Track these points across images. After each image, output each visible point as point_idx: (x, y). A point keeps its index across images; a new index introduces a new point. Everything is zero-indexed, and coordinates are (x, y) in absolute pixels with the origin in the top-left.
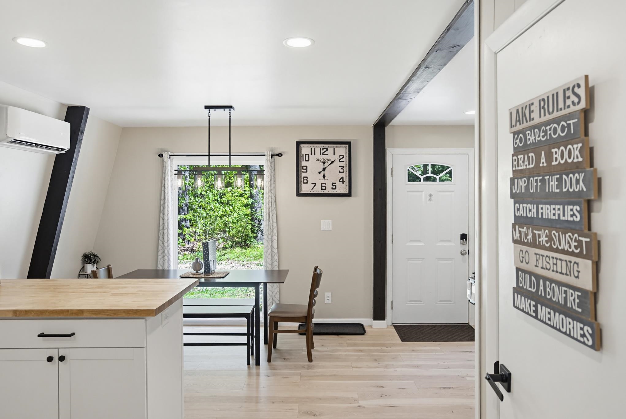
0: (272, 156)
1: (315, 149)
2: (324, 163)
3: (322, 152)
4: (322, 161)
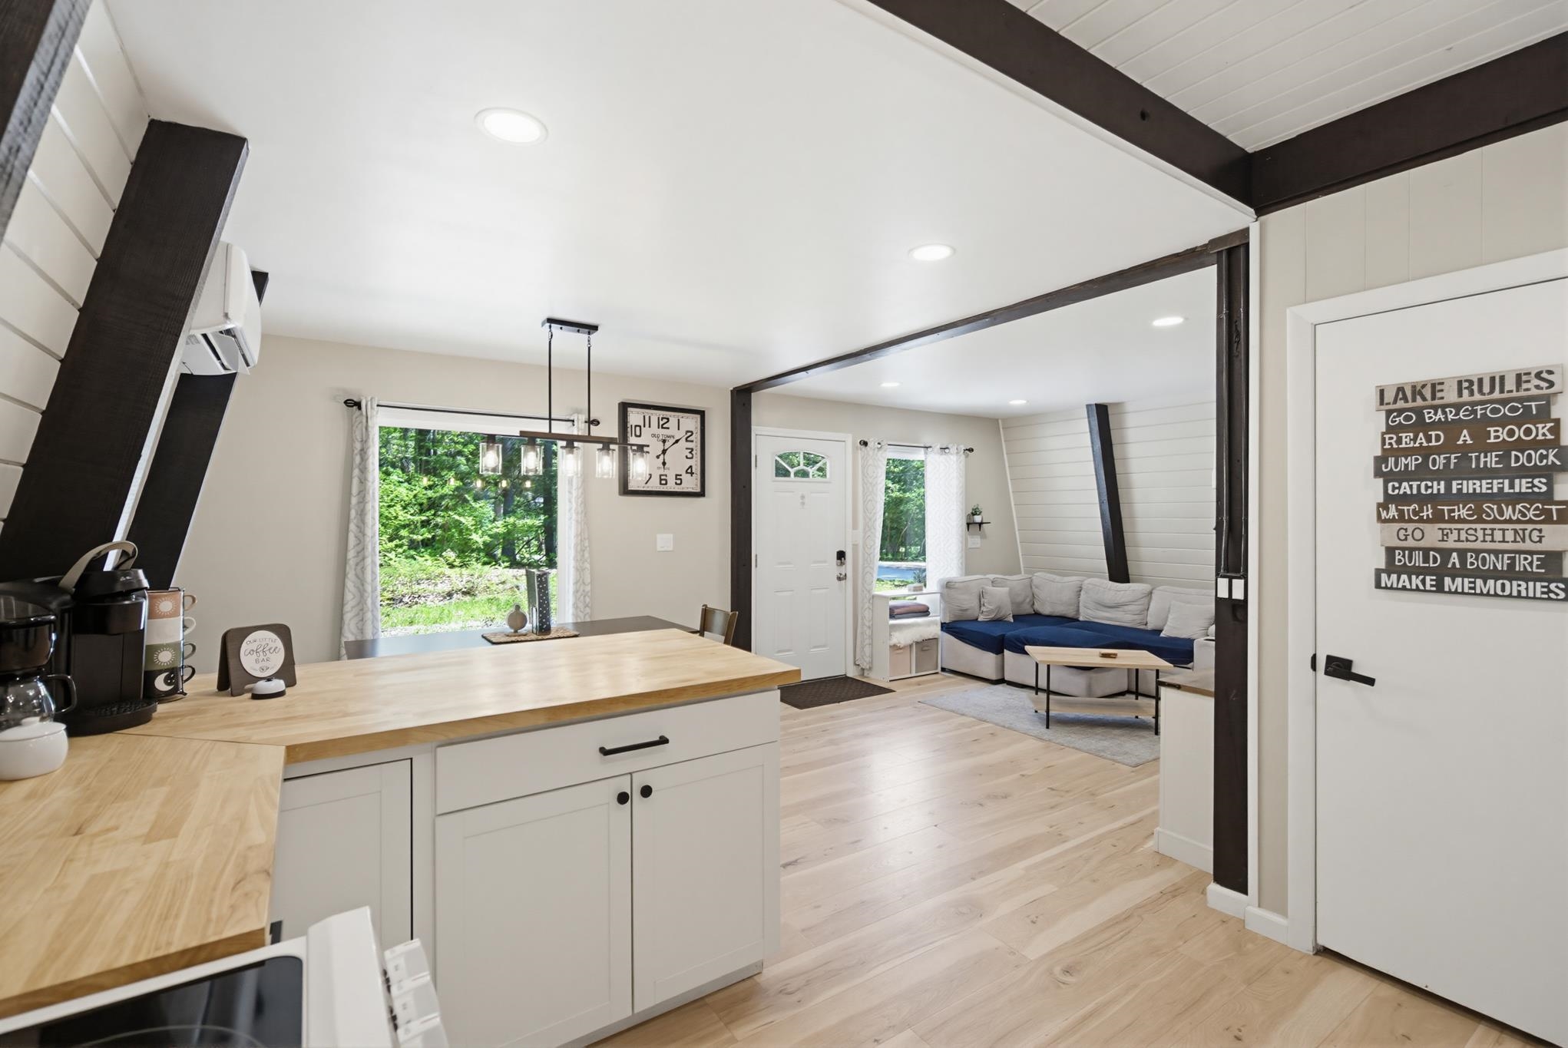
0: (584, 423)
1: (650, 417)
2: (664, 441)
3: (661, 423)
4: (661, 438)
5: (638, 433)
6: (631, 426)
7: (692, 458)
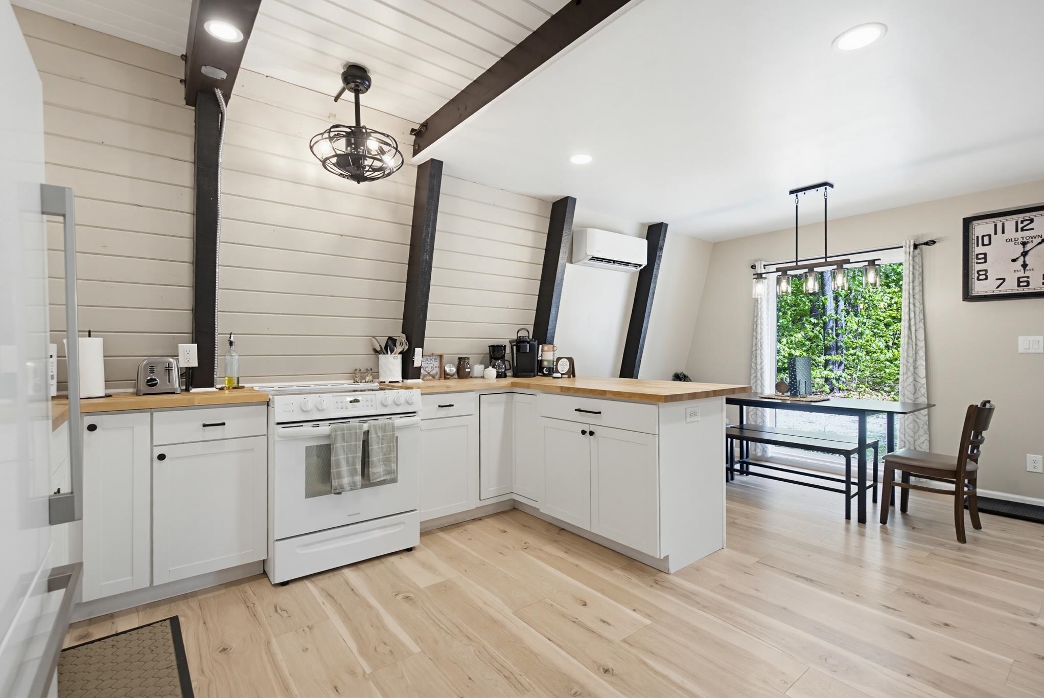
0: (916, 246)
1: (1003, 224)
2: (1024, 244)
3: (1020, 225)
4: (1020, 240)
5: (986, 242)
6: (978, 237)
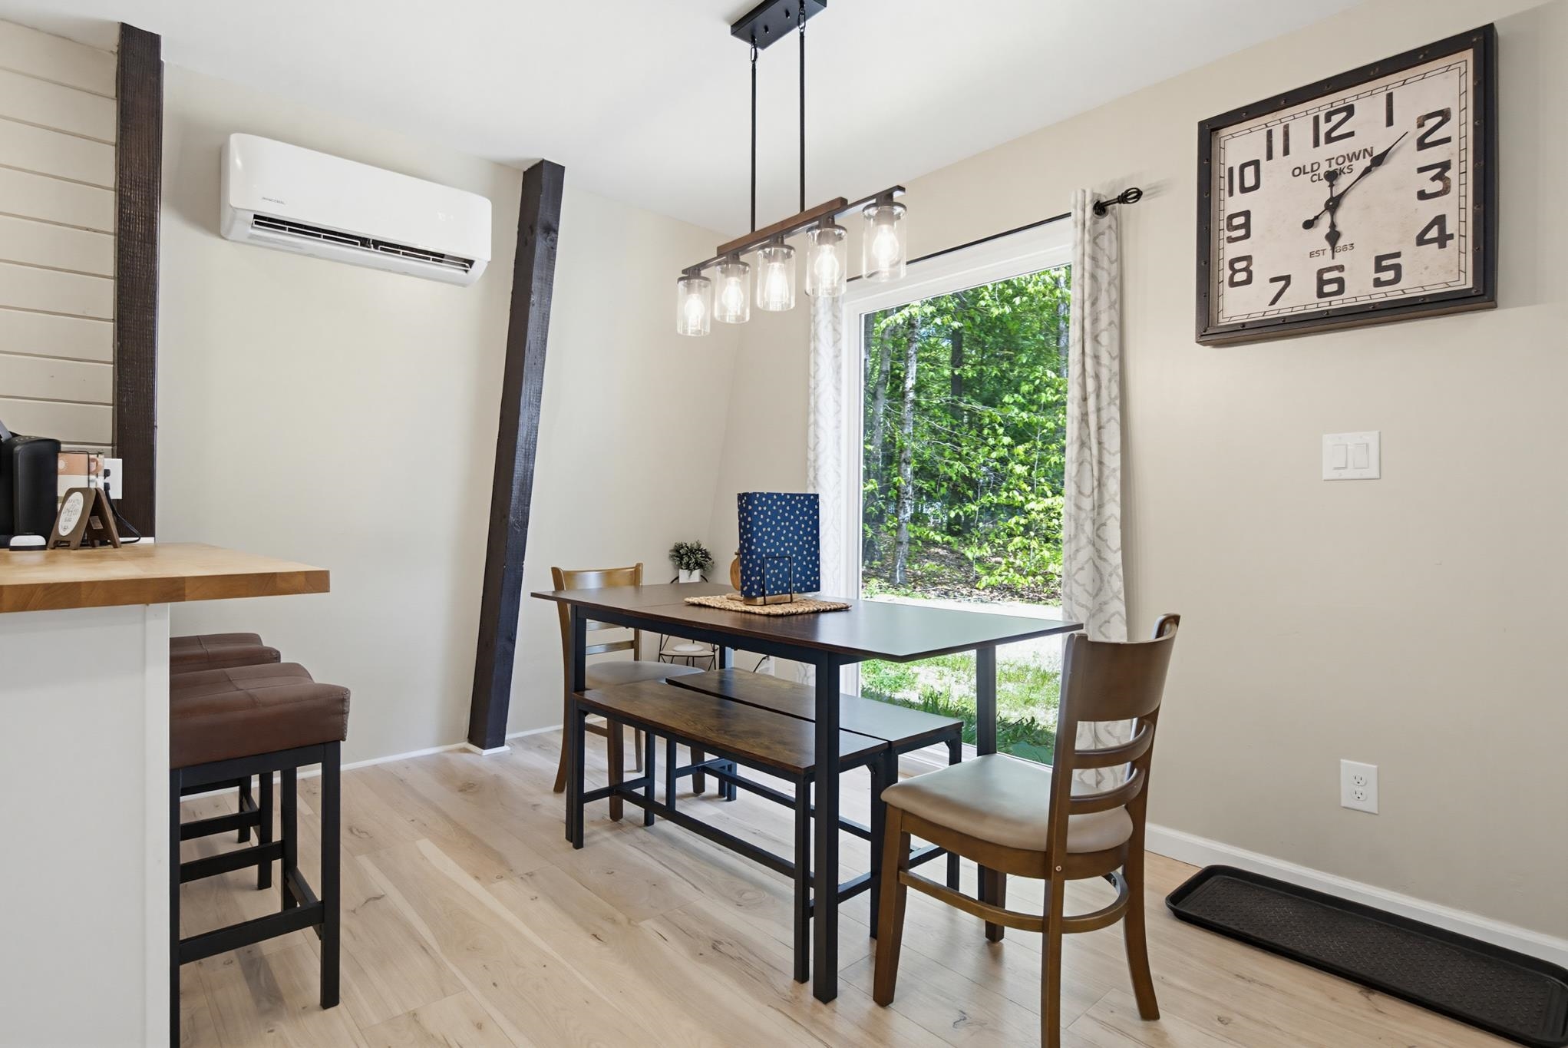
0: (1100, 208)
1: (1286, 127)
2: (1332, 177)
3: (1324, 128)
4: (1325, 168)
5: (1250, 181)
6: (1231, 170)
7: (1445, 191)
